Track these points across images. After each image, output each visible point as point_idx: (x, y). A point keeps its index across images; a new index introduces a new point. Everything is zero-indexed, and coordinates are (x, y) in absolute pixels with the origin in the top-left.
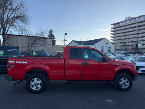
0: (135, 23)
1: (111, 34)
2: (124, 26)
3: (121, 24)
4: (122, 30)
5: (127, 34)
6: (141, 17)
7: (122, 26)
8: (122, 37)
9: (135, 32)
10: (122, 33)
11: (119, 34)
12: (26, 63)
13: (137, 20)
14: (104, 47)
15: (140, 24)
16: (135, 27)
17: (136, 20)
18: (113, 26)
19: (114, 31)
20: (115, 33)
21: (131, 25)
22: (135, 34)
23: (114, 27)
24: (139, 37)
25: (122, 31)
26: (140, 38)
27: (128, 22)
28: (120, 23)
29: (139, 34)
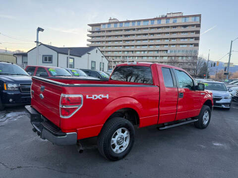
0: (121, 30)
1: (88, 40)
2: (107, 31)
3: (102, 27)
4: (104, 36)
5: (110, 44)
6: (128, 22)
7: (104, 31)
8: (104, 48)
9: (121, 42)
10: (104, 41)
11: (99, 43)
12: (107, 96)
13: (125, 26)
14: (95, 62)
15: (127, 33)
16: (121, 36)
17: (123, 26)
18: (90, 28)
19: (92, 37)
20: (94, 39)
21: (116, 32)
22: (121, 46)
23: (92, 29)
24: (125, 51)
25: (105, 38)
26: (126, 53)
27: (112, 27)
28: (102, 25)
29: (125, 46)
